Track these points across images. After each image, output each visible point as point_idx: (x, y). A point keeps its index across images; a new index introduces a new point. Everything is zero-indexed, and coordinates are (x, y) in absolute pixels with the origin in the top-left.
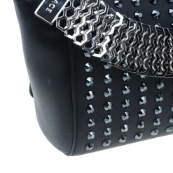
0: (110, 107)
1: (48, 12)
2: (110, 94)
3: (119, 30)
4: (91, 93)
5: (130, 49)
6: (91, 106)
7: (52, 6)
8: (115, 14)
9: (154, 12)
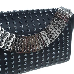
9: (22, 31)
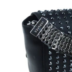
0: (58, 68)
1: (35, 32)
2: (58, 63)
3: (62, 39)
4: (51, 62)
5: (66, 46)
6: (51, 68)
7: (37, 30)
8: (61, 33)
